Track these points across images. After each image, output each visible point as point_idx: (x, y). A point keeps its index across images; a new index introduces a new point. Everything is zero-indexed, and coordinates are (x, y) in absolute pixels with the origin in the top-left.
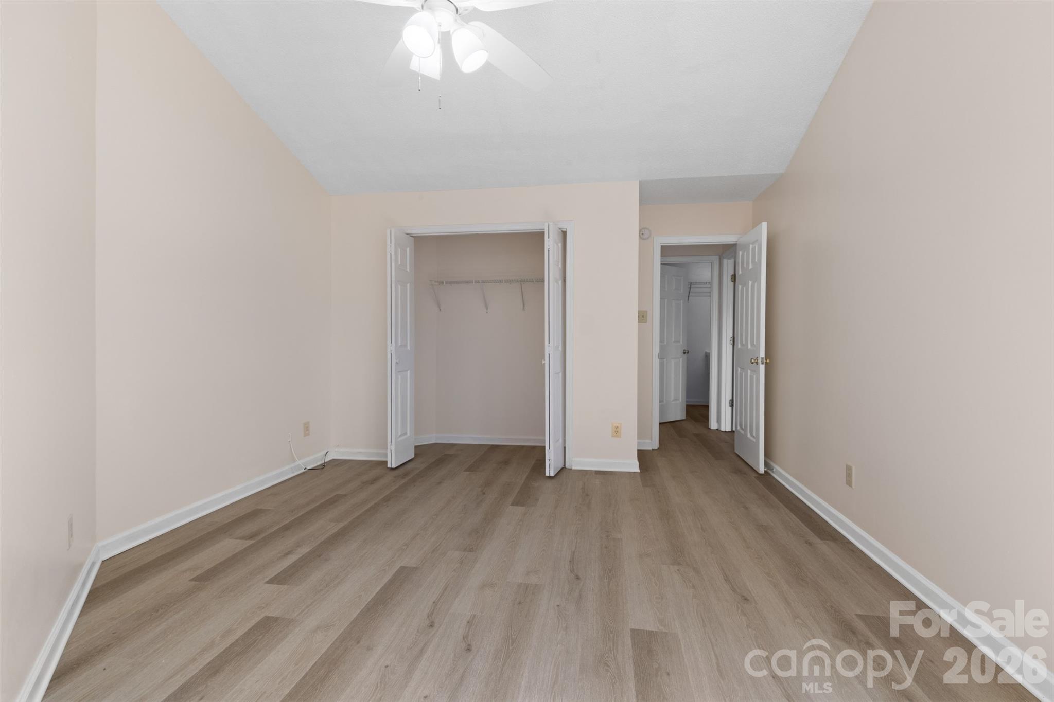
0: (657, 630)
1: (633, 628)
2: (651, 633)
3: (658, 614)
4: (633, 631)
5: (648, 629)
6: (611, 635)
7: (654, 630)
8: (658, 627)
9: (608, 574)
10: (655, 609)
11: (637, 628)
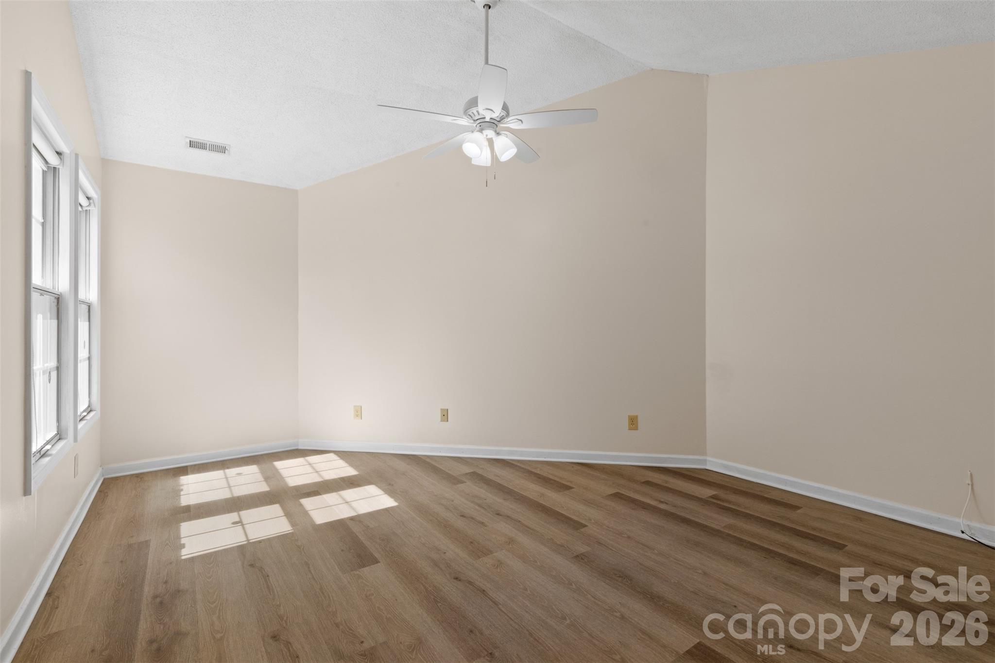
0: (360, 570)
1: (379, 564)
2: (364, 566)
3: (364, 581)
4: (377, 562)
5: (367, 568)
6: (391, 553)
7: (362, 569)
8: (359, 571)
9: (435, 596)
10: (368, 584)
11: (376, 565)
